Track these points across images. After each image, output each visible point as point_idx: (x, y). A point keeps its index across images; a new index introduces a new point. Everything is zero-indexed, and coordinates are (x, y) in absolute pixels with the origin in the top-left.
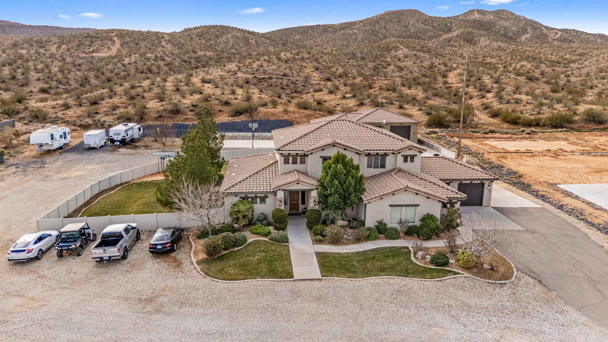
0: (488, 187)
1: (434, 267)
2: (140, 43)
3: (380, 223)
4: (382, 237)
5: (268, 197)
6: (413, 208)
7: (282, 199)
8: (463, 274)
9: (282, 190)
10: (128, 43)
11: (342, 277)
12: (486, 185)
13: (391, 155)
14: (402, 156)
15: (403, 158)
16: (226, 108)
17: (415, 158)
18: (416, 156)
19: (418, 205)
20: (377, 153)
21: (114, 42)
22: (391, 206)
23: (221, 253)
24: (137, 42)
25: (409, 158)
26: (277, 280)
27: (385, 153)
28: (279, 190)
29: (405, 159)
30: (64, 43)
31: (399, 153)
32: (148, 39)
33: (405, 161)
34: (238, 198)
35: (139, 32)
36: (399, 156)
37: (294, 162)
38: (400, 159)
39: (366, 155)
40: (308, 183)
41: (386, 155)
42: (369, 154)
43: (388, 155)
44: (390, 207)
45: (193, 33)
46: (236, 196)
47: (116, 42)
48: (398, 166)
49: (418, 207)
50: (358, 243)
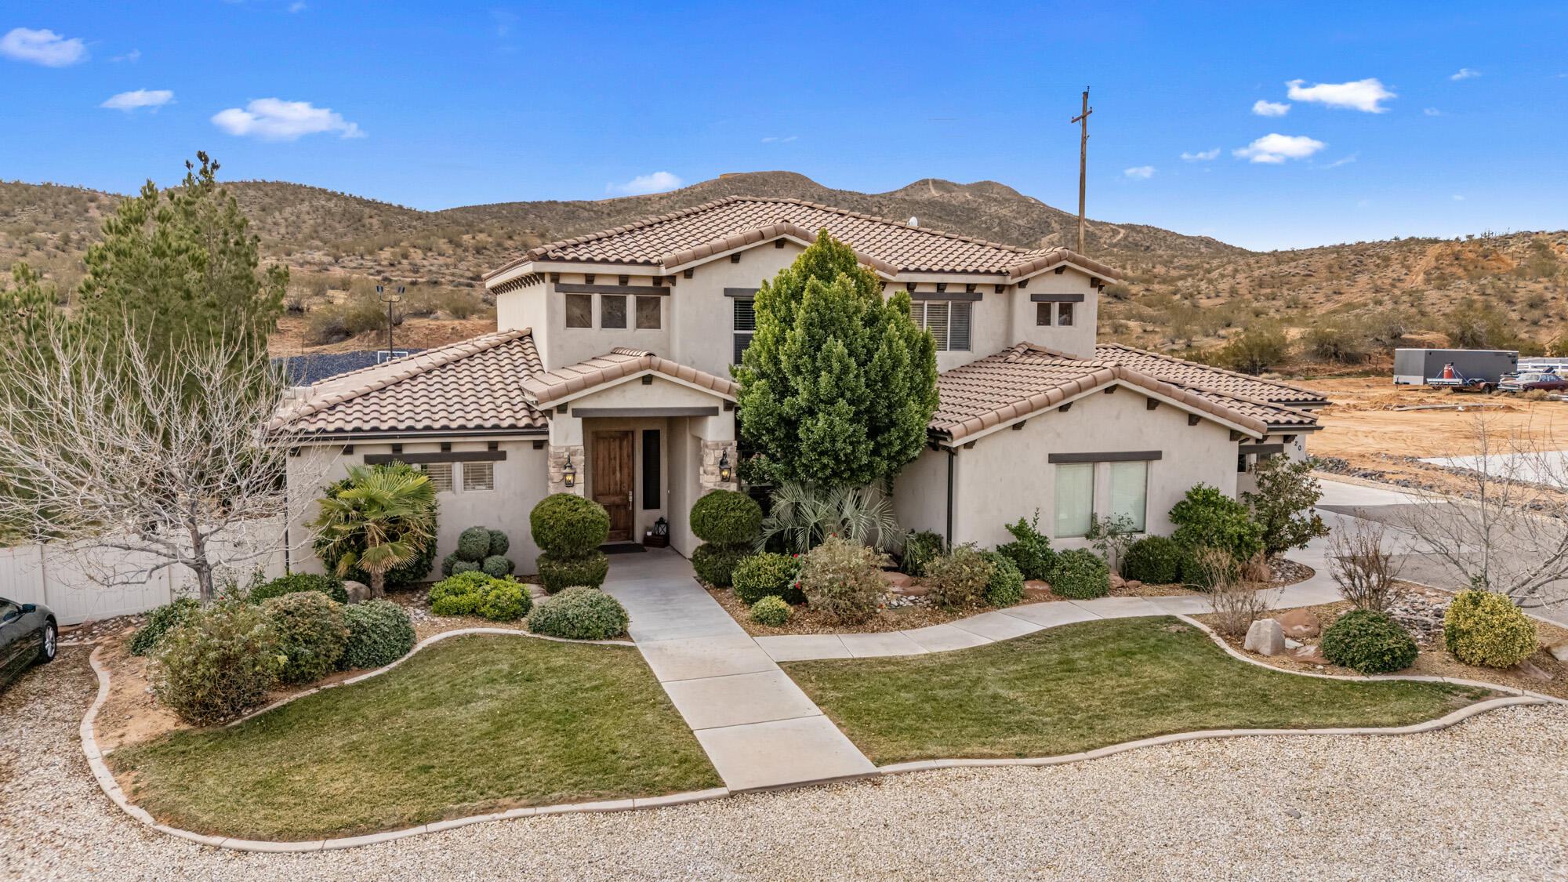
1: (1364, 679)
3: (1020, 531)
4: (1038, 591)
5: (502, 456)
6: (1136, 469)
7: (574, 453)
8: (1508, 695)
9: (576, 413)
11: (982, 756)
13: (989, 296)
14: (1034, 298)
15: (1035, 306)
16: (295, 323)
17: (1078, 308)
18: (1080, 298)
19: (1156, 455)
20: (941, 287)
22: (1055, 459)
25: (1055, 308)
26: (627, 803)
27: (970, 287)
28: (562, 409)
29: (1044, 309)
31: (1021, 284)
33: (1044, 318)
34: (357, 459)
36: (1022, 297)
38: (1024, 306)
40: (695, 380)
41: (971, 293)
42: (910, 287)
43: (979, 297)
44: (1053, 466)
46: (349, 450)
48: (1019, 337)
49: (1156, 463)
50: (953, 619)
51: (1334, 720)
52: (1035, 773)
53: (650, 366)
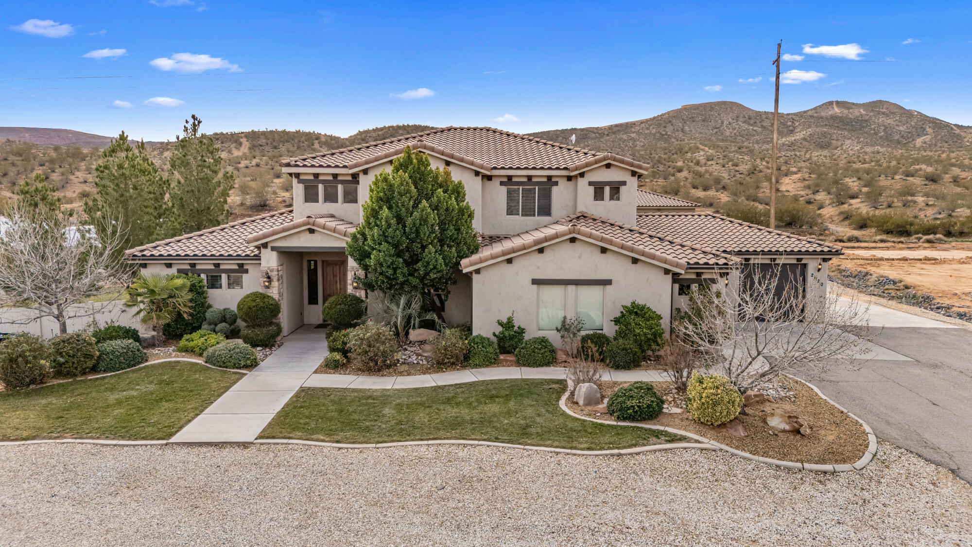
0: (816, 274)
1: (615, 423)
2: (281, 146)
3: (508, 325)
4: (507, 361)
5: (246, 271)
6: (597, 290)
7: (272, 271)
8: (697, 441)
9: (273, 249)
10: (261, 146)
12: (811, 269)
13: (563, 184)
14: (590, 184)
15: (592, 189)
17: (623, 189)
18: (624, 183)
19: (608, 282)
20: (530, 178)
21: (240, 144)
22: (535, 282)
23: (45, 383)
24: (275, 144)
25: (607, 189)
27: (549, 178)
28: (265, 246)
29: (598, 190)
30: (168, 149)
31: (582, 175)
32: (293, 140)
33: (599, 194)
34: (173, 271)
35: (284, 132)
36: (582, 183)
37: (331, 198)
38: (584, 190)
39: (502, 183)
40: (334, 231)
41: (551, 181)
42: (510, 178)
43: (556, 183)
44: (535, 286)
45: (370, 137)
46: (169, 266)
47: (243, 146)
48: (581, 208)
49: (608, 287)
50: (437, 372)
51: (549, 442)
52: (336, 452)
53: (308, 224)
